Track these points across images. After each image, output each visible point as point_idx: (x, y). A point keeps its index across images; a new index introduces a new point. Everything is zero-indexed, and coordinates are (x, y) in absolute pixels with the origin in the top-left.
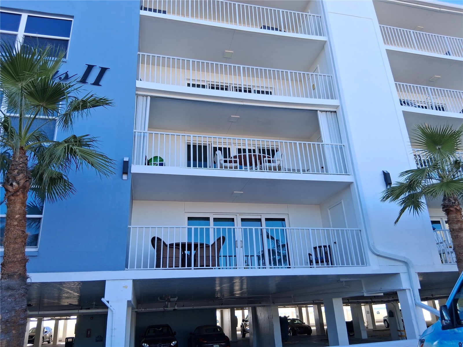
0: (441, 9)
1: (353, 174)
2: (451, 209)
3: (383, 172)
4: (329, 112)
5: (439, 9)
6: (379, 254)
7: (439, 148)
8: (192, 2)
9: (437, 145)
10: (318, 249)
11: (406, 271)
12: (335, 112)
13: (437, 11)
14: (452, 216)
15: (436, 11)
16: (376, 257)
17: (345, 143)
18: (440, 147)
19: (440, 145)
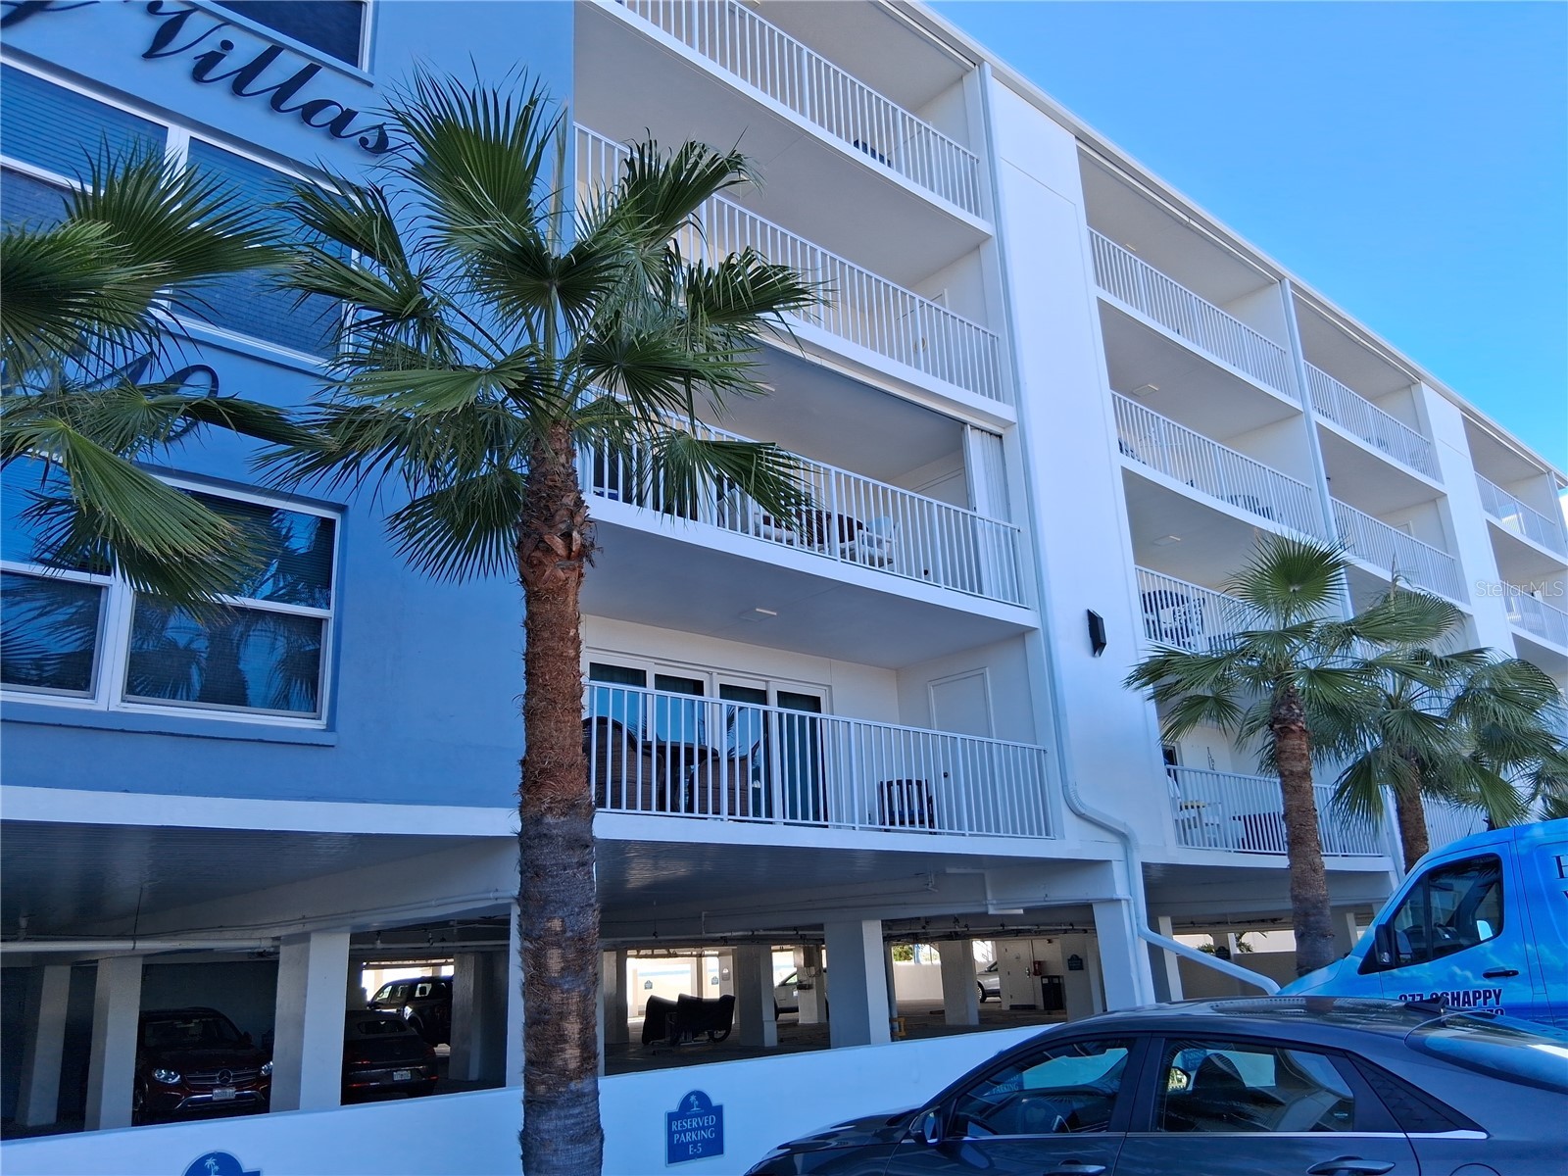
0: (1192, 222)
1: (1038, 608)
2: (1294, 727)
3: (1089, 611)
4: (987, 432)
5: (1187, 219)
6: (1083, 811)
7: (1294, 591)
8: (701, 5)
9: (1292, 583)
10: (895, 788)
11: (1121, 857)
12: (1000, 437)
13: (1181, 224)
14: (1291, 742)
15: (1180, 221)
16: (1074, 817)
17: (1019, 521)
18: (1297, 589)
19: (1298, 583)
